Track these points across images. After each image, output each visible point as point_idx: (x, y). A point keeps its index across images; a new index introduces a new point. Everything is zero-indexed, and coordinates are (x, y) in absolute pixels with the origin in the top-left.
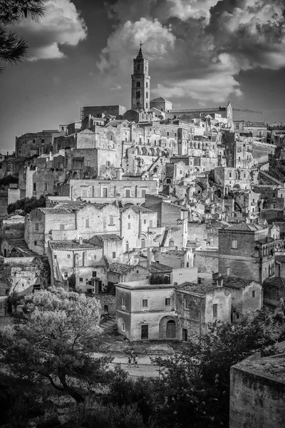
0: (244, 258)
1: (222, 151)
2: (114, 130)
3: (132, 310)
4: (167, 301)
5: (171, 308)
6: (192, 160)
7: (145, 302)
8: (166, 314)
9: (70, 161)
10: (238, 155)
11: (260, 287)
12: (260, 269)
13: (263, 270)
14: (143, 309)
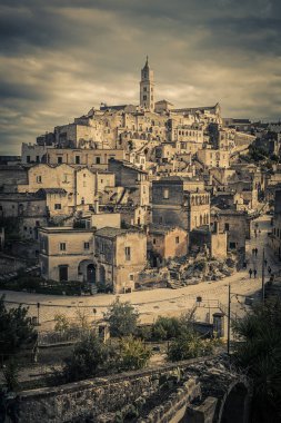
0: (174, 207)
1: (207, 139)
3: (50, 253)
4: (87, 245)
5: (89, 252)
6: (178, 144)
7: (63, 246)
8: (86, 257)
10: (221, 142)
11: (185, 234)
12: (189, 218)
13: (192, 218)
14: (61, 252)
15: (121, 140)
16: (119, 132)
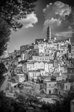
1: (68, 49)
2: (43, 45)
3: (47, 87)
4: (55, 85)
6: (61, 51)
7: (50, 85)
8: (55, 88)
9: (32, 52)
10: (72, 50)
15: (46, 51)
16: (45, 48)
